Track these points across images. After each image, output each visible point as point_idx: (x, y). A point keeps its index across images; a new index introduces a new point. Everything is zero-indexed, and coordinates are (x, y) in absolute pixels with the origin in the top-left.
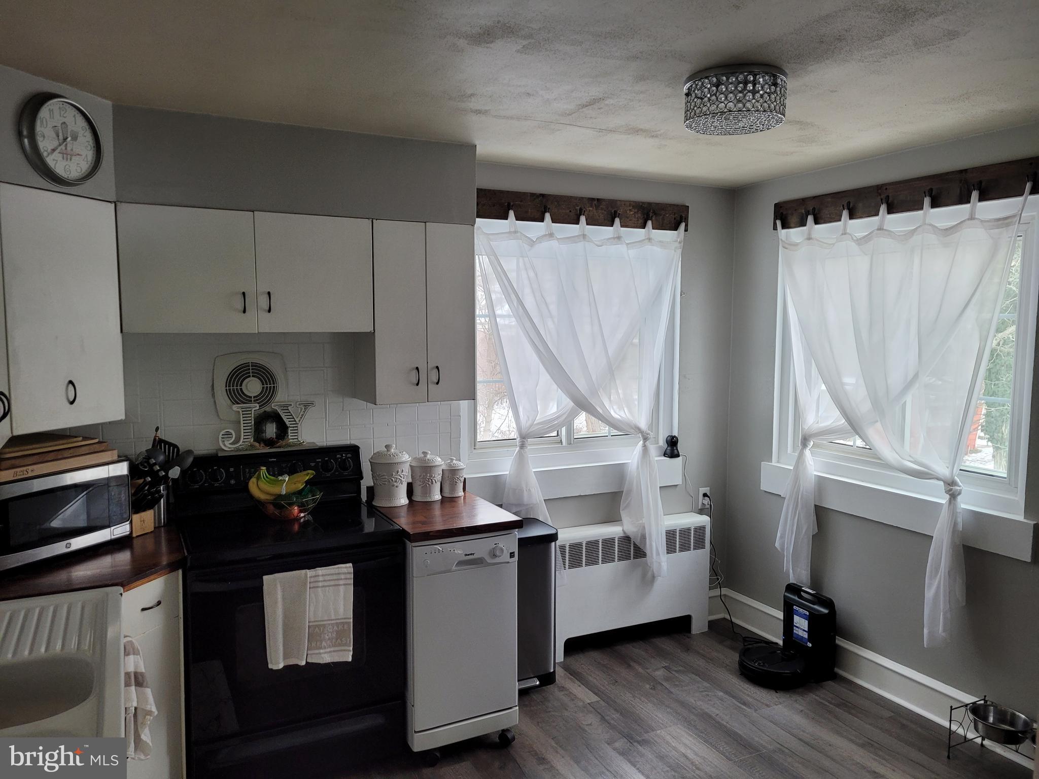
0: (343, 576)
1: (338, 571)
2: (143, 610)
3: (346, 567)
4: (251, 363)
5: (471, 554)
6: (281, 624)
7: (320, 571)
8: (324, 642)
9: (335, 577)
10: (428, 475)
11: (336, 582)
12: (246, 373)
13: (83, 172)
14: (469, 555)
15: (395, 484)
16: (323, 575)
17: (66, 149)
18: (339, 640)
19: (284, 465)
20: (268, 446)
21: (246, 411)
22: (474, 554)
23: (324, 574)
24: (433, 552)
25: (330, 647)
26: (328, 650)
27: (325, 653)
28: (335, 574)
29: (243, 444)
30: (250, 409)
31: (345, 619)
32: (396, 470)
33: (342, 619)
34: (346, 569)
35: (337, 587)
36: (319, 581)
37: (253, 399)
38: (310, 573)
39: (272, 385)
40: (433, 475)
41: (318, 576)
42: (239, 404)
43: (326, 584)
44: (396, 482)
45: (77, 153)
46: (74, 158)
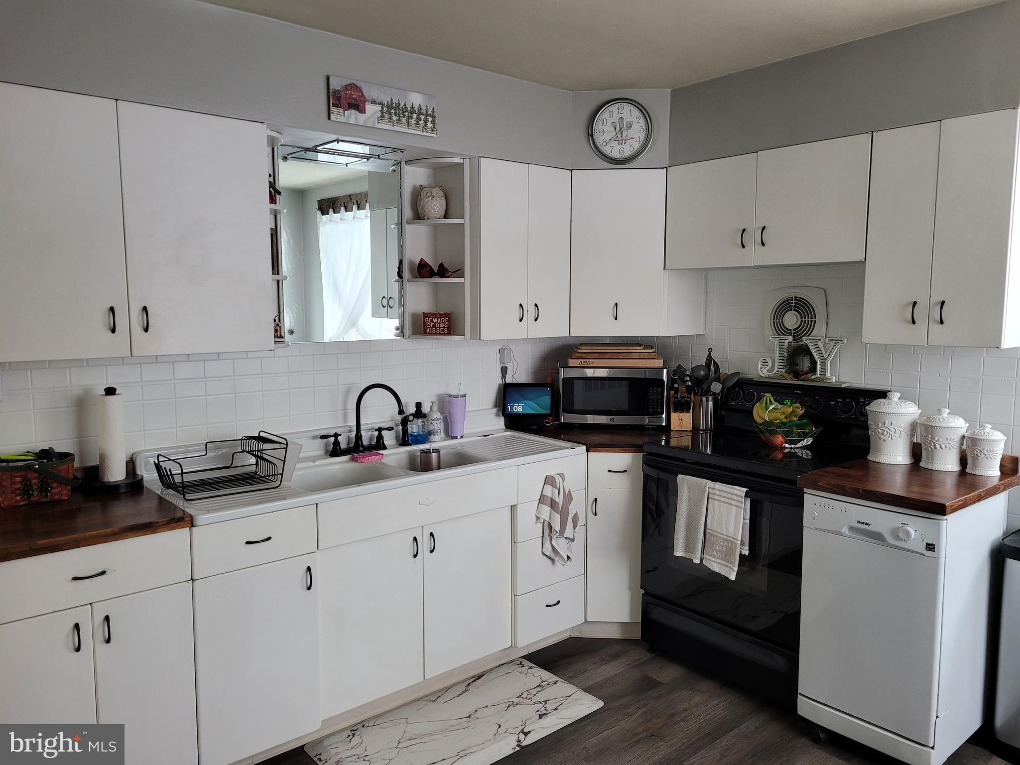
0: (735, 498)
1: (732, 491)
2: (609, 471)
3: (739, 490)
4: (795, 297)
5: (866, 524)
6: (684, 519)
7: (718, 486)
8: (714, 552)
9: (729, 496)
10: (930, 436)
11: (729, 501)
12: (789, 307)
13: (635, 150)
14: (863, 523)
15: (882, 436)
16: (719, 490)
17: (622, 136)
18: (728, 556)
19: (806, 399)
20: (795, 378)
21: (781, 342)
22: (869, 525)
23: (721, 489)
24: (822, 505)
25: (719, 558)
26: (718, 561)
27: (715, 562)
28: (730, 493)
29: (778, 373)
30: (783, 341)
31: (733, 538)
32: (883, 421)
33: (731, 537)
34: (739, 492)
35: (729, 506)
36: (716, 495)
37: (792, 332)
38: (709, 483)
39: (810, 320)
40: (937, 438)
41: (716, 489)
42: (780, 335)
43: (722, 499)
44: (883, 434)
45: (631, 137)
46: (627, 141)
